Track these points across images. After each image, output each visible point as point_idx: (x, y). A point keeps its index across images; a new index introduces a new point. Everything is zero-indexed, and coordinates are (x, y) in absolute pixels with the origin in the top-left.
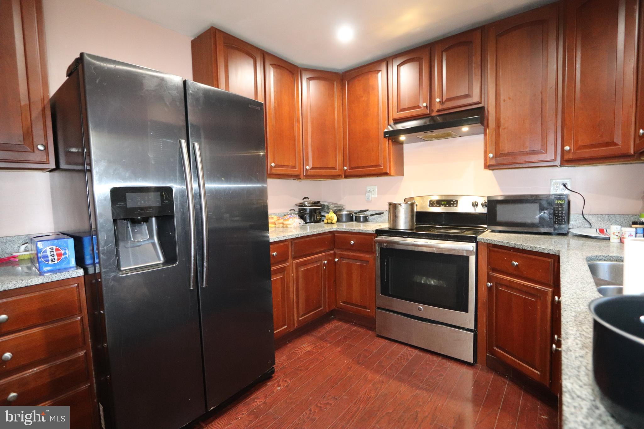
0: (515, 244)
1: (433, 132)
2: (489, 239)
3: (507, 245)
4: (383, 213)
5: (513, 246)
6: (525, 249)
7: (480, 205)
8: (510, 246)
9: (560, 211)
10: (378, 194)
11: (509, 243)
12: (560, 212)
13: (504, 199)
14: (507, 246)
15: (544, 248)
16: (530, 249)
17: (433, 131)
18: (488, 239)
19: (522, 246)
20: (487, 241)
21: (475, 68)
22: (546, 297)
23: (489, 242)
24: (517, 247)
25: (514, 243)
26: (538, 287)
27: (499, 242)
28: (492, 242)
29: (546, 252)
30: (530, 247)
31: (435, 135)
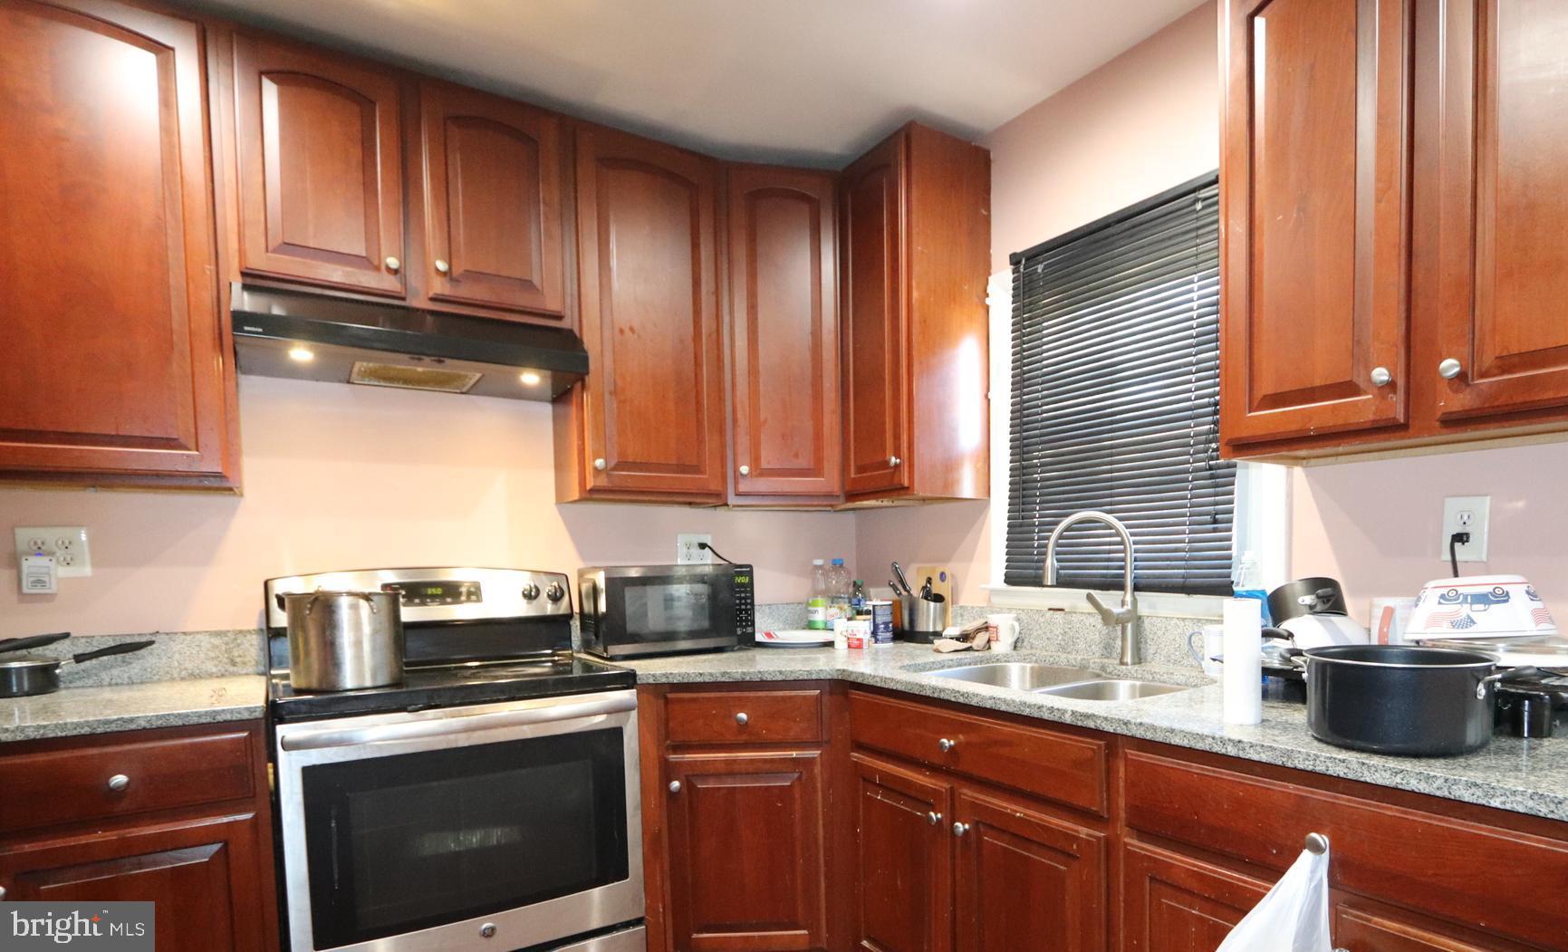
0: (744, 673)
1: (443, 365)
2: (671, 674)
3: (723, 679)
4: (151, 643)
5: (738, 677)
6: (769, 679)
7: (543, 595)
8: (731, 680)
9: (743, 598)
10: (95, 565)
11: (728, 673)
12: (743, 601)
13: (644, 575)
14: (724, 682)
15: (808, 671)
16: (780, 678)
17: (443, 361)
18: (669, 672)
19: (760, 676)
20: (667, 677)
21: (546, 218)
22: (812, 770)
23: (671, 680)
24: (748, 679)
25: (740, 671)
26: (794, 754)
27: (701, 674)
28: (680, 678)
29: (814, 677)
30: (778, 674)
31: (424, 373)
